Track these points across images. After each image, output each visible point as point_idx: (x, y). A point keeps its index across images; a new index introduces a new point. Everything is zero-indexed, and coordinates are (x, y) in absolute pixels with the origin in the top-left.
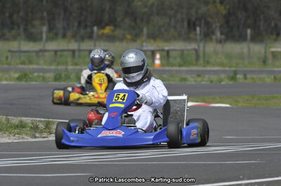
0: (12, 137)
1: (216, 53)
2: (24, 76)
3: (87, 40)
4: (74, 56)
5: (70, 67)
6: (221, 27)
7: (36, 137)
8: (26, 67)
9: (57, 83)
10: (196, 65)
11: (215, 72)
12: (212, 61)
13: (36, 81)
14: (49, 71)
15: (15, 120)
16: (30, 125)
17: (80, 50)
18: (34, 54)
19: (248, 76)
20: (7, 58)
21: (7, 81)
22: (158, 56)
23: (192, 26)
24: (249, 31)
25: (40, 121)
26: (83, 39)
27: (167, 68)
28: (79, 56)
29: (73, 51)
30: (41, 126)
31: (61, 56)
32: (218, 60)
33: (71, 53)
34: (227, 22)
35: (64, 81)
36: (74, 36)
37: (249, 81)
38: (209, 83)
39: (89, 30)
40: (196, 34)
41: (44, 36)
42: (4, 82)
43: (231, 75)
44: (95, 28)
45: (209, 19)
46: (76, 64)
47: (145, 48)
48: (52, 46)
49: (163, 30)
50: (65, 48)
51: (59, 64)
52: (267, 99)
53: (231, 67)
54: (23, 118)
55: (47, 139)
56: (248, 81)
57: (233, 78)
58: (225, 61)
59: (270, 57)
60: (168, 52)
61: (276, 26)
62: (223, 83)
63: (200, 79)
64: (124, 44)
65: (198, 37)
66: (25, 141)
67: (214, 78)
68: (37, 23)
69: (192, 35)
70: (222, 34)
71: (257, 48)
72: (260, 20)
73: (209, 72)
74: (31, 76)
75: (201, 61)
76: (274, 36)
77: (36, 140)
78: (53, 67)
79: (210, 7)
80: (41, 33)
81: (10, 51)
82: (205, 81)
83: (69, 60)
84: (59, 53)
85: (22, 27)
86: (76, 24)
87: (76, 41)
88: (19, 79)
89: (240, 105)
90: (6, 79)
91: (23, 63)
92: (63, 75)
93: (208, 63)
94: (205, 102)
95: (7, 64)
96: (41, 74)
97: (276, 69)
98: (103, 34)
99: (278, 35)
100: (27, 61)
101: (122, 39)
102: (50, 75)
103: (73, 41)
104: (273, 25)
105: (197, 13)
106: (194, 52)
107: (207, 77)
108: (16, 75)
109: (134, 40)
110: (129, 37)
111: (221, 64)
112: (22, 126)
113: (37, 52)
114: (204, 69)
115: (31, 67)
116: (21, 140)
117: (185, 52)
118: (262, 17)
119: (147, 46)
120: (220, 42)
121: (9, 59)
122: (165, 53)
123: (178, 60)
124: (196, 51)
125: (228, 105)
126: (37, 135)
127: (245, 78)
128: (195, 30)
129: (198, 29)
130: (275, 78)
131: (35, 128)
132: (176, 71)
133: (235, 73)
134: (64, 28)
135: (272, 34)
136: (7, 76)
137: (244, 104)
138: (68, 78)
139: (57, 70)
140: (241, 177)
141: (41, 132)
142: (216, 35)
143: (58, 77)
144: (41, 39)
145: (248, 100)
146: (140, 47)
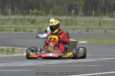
1: (80, 21)
2: (2, 30)
5: (21, 26)
6: (82, 10)
7: (8, 55)
8: (3, 26)
9: (15, 32)
10: (72, 25)
11: (80, 29)
12: (78, 24)
13: (7, 32)
14: (12, 27)
16: (6, 50)
17: (24, 19)
18: (6, 20)
19: (94, 30)
23: (70, 9)
24: (94, 12)
25: (10, 48)
26: (25, 15)
28: (24, 22)
29: (22, 20)
30: (11, 50)
33: (20, 20)
34: (84, 8)
35: (19, 31)
36: (22, 13)
37: (94, 32)
38: (77, 33)
39: (28, 11)
41: (10, 13)
43: (87, 29)
44: (31, 10)
45: (77, 7)
46: (23, 25)
48: (13, 17)
51: (16, 24)
53: (86, 26)
54: (3, 47)
55: (13, 56)
57: (87, 31)
59: (102, 22)
62: (83, 33)
63: (73, 31)
64: (42, 17)
65: (73, 14)
66: (4, 56)
68: (7, 8)
69: (70, 13)
70: (82, 13)
71: (97, 19)
73: (78, 28)
74: (4, 29)
75: (74, 24)
78: (14, 26)
79: (78, 2)
80: (8, 12)
82: (76, 32)
83: (20, 23)
84: (16, 20)
87: (23, 15)
89: (91, 42)
91: (1, 24)
92: (18, 29)
93: (76, 24)
96: (9, 29)
97: (105, 27)
98: (33, 12)
99: (105, 13)
100: (3, 23)
101: (41, 15)
102: (13, 29)
103: (21, 15)
107: (77, 30)
109: (46, 15)
110: (44, 14)
111: (83, 25)
112: (2, 50)
113: (7, 20)
115: (5, 26)
117: (67, 20)
118: (98, 6)
120: (81, 16)
123: (64, 24)
124: (72, 20)
125: (86, 42)
127: (92, 31)
128: (71, 11)
129: (73, 11)
130: (105, 31)
131: (8, 51)
133: (88, 29)
135: (103, 13)
139: (16, 27)
140: (94, 72)
141: (10, 53)
142: (80, 13)
143: (16, 30)
144: (8, 14)
145: (94, 40)
146: (48, 18)
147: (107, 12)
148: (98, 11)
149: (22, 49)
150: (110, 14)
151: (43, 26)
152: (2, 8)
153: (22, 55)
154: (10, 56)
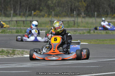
1: (82, 22)
3: (29, 17)
4: (24, 23)
5: (22, 28)
6: (84, 11)
7: (8, 56)
9: (17, 34)
10: (74, 27)
11: (82, 30)
12: (80, 25)
13: (8, 33)
16: (6, 51)
17: (26, 21)
23: (72, 11)
24: (96, 13)
25: (10, 50)
28: (26, 23)
29: (24, 21)
30: (11, 52)
31: (19, 23)
33: (22, 22)
34: (87, 9)
36: (24, 15)
38: (79, 34)
39: (30, 12)
40: (74, 14)
43: (88, 31)
44: (33, 12)
45: (79, 8)
46: (25, 27)
48: (15, 19)
49: (60, 12)
51: (18, 26)
52: (103, 41)
53: (88, 28)
55: (13, 57)
56: (96, 33)
61: (107, 11)
62: (85, 34)
63: (75, 33)
64: (45, 18)
65: (75, 16)
66: (4, 58)
67: (81, 32)
69: (72, 15)
70: (84, 14)
72: (100, 9)
74: (6, 31)
75: (76, 25)
76: (106, 15)
78: (15, 28)
79: (80, 3)
80: (11, 14)
83: (22, 24)
84: (18, 22)
85: (3, 11)
86: (25, 10)
87: (25, 17)
88: (2, 32)
89: (92, 43)
92: (19, 31)
93: (79, 26)
96: (10, 30)
99: (108, 14)
101: (43, 16)
102: (15, 31)
104: (105, 10)
105: (74, 5)
106: (73, 22)
107: (78, 31)
108: (0, 31)
110: (46, 15)
111: (85, 27)
112: (3, 52)
113: (9, 21)
114: (77, 28)
116: (3, 58)
117: (69, 22)
118: (101, 7)
119: (54, 19)
120: (84, 17)
123: (67, 25)
125: (87, 43)
126: (9, 55)
127: (94, 32)
128: (74, 13)
129: (75, 12)
130: (106, 32)
131: (8, 53)
133: (90, 30)
134: (20, 12)
135: (105, 14)
137: (94, 43)
138: (21, 32)
139: (17, 29)
141: (11, 54)
142: (82, 14)
143: (17, 32)
144: (11, 16)
146: (51, 20)
147: (109, 13)
149: (22, 51)
150: (113, 15)
151: (45, 28)
154: (10, 57)
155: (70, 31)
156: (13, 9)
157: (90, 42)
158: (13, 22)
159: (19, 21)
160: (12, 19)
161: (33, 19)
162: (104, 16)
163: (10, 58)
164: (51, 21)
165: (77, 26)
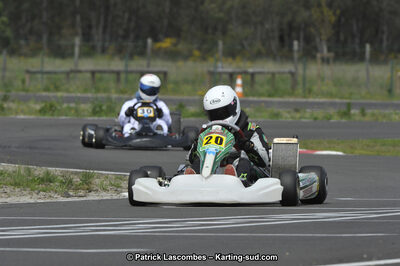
0: (35, 195)
1: (321, 77)
2: (49, 108)
3: (136, 57)
4: (118, 80)
5: (114, 96)
6: (328, 40)
7: (69, 196)
8: (51, 94)
9: (96, 118)
10: (292, 94)
11: (320, 105)
12: (315, 88)
13: (66, 115)
14: (85, 100)
15: (39, 171)
16: (61, 179)
17: (127, 72)
18: (63, 76)
19: (369, 111)
20: (23, 81)
21: (25, 114)
22: (239, 81)
23: (284, 40)
24: (368, 47)
25: (75, 174)
26: (131, 57)
27: (251, 98)
28: (127, 80)
29: (118, 73)
30: (77, 180)
31: (101, 79)
32: (324, 88)
33: (113, 76)
34: (337, 34)
35: (106, 115)
36: (120, 52)
38: (312, 120)
39: (140, 43)
40: (293, 51)
41: (77, 50)
42: (22, 117)
43: (344, 109)
44: (149, 41)
45: (312, 30)
46: (122, 92)
47: (220, 70)
48: (87, 65)
49: (245, 43)
50: (106, 68)
51: (98, 90)
52: (394, 146)
53: (342, 98)
54: (51, 169)
55: (85, 199)
56: (367, 118)
57: (346, 114)
58: (334, 90)
59: (397, 84)
60: (253, 75)
62: (332, 121)
63: (298, 115)
64: (190, 63)
65: (296, 55)
66: (54, 200)
67: (319, 113)
70: (329, 50)
71: (381, 72)
72: (383, 32)
73: (312, 105)
74: (59, 108)
75: (300, 90)
77: (70, 199)
78: (89, 95)
79: (312, 11)
80: (73, 46)
81: (28, 72)
82: (307, 116)
83: (112, 85)
84: (98, 75)
85: (45, 37)
87: (122, 59)
88: (42, 111)
89: (357, 152)
90: (23, 112)
91: (47, 89)
92: (104, 108)
93: (310, 92)
94: (307, 148)
95: (24, 90)
96: (72, 105)
98: (160, 48)
100: (52, 87)
101: (187, 57)
102: (86, 107)
103: (117, 59)
106: (289, 76)
107: (308, 110)
108: (38, 107)
109: (204, 59)
110: (197, 53)
111: (331, 95)
112: (48, 179)
113: (68, 73)
114: (304, 100)
115: (59, 94)
116: (48, 200)
117: (277, 76)
118: (385, 28)
119: (222, 67)
120: (325, 61)
121: (27, 83)
122: (249, 77)
123: (267, 87)
124: (293, 74)
125: (340, 153)
126: (71, 193)
127: (363, 114)
128: (291, 45)
129: (296, 43)
131: (68, 183)
132: (265, 102)
133: (349, 106)
136: (24, 107)
137: (363, 152)
138: (111, 111)
139: (97, 99)
140: (365, 256)
141: (77, 189)
142: (322, 52)
143: (98, 109)
144: (72, 55)
145: (368, 146)
146: (212, 69)
148: (385, 44)
149: (117, 177)
151: (191, 98)
152: (51, 34)
153: (116, 198)
154: (76, 199)
155: (281, 110)
156: (80, 31)
157: (352, 147)
158: (79, 75)
159: (101, 72)
160: (76, 65)
161: (148, 66)
162: (396, 57)
163: (75, 202)
164: (212, 74)
165: (304, 91)
